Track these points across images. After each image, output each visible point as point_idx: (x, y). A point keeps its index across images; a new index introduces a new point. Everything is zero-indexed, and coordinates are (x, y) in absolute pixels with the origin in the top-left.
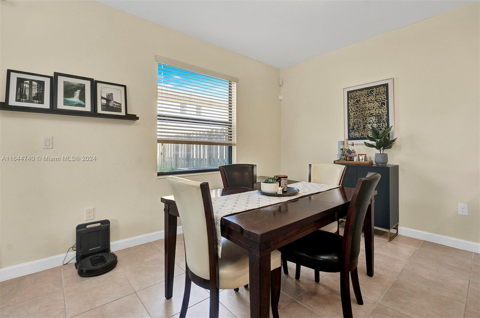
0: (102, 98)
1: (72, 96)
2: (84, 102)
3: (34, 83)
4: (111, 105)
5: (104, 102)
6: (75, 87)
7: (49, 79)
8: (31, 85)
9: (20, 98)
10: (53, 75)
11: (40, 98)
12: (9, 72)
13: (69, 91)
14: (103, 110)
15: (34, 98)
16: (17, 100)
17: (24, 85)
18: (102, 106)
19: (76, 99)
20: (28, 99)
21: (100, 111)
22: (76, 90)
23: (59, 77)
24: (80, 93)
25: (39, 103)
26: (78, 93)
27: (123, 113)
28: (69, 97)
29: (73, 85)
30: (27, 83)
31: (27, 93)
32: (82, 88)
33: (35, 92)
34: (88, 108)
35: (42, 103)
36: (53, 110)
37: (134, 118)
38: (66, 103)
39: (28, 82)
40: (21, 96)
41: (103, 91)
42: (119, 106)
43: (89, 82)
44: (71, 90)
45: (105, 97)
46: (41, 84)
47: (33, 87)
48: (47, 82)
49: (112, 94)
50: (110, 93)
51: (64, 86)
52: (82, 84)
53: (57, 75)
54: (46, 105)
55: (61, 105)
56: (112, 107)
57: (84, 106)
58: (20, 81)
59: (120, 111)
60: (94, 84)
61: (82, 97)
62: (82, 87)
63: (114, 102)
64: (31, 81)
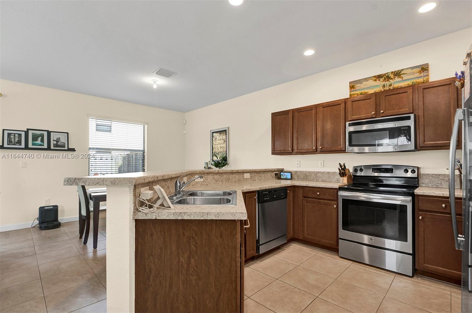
0: (54, 140)
1: (37, 140)
2: (43, 143)
3: (16, 135)
5: (55, 142)
6: (38, 135)
7: (24, 132)
8: (15, 136)
10: (26, 130)
11: (19, 142)
12: (4, 130)
13: (35, 138)
14: (54, 147)
15: (16, 143)
16: (8, 144)
17: (11, 136)
18: (54, 144)
19: (39, 142)
20: (13, 143)
21: (52, 147)
22: (39, 137)
23: (29, 131)
24: (41, 139)
25: (19, 145)
27: (66, 148)
28: (35, 141)
31: (13, 141)
33: (17, 139)
34: (46, 146)
35: (21, 145)
36: (27, 148)
37: (73, 150)
38: (33, 144)
39: (13, 135)
40: (10, 142)
41: (54, 137)
42: (64, 144)
43: (46, 132)
44: (36, 137)
45: (56, 140)
46: (20, 135)
47: (16, 137)
48: (23, 134)
50: (58, 137)
51: (32, 136)
52: (42, 134)
53: (28, 130)
54: (23, 146)
55: (30, 146)
56: (59, 145)
57: (43, 145)
58: (9, 135)
60: (49, 133)
61: (42, 141)
62: (42, 135)
63: (61, 142)
64: (15, 134)
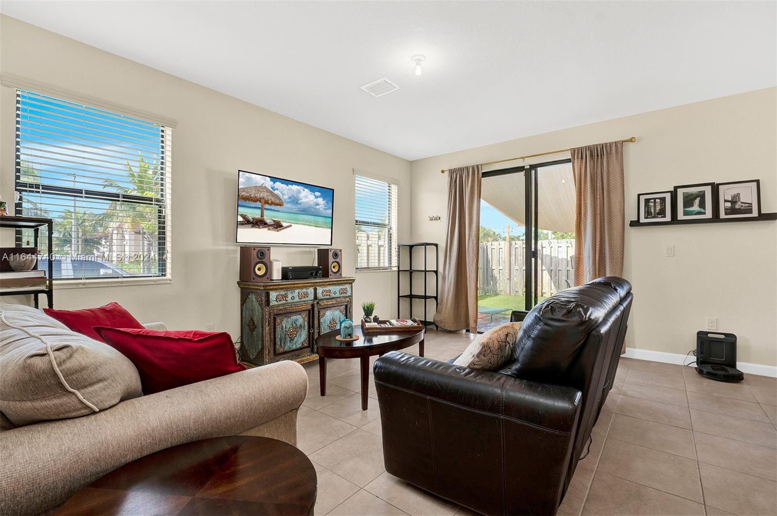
0: (726, 201)
1: (692, 205)
3: (658, 200)
4: (737, 207)
7: (670, 194)
8: (655, 202)
9: (648, 215)
10: (673, 190)
11: (662, 213)
12: (639, 195)
13: (689, 201)
14: (726, 214)
15: (658, 214)
16: (645, 218)
17: (650, 204)
18: (726, 209)
19: (696, 208)
20: (653, 215)
21: (722, 215)
22: (695, 198)
23: (679, 190)
24: (700, 201)
25: (662, 217)
26: (697, 201)
27: (755, 214)
28: (689, 207)
29: (692, 195)
30: (652, 202)
31: (652, 211)
32: (702, 196)
33: (658, 208)
34: (709, 214)
35: (665, 216)
36: (675, 221)
37: (772, 218)
38: (686, 213)
39: (653, 200)
40: (648, 214)
42: (748, 207)
43: (710, 187)
45: (730, 199)
46: (663, 200)
47: (657, 204)
48: (668, 197)
49: (738, 194)
50: (736, 193)
51: (683, 198)
52: (701, 191)
53: (676, 188)
54: (668, 218)
55: (681, 216)
56: (739, 209)
57: (704, 213)
58: (647, 201)
60: (715, 188)
61: (702, 205)
62: (702, 194)
63: (742, 203)
64: (655, 199)
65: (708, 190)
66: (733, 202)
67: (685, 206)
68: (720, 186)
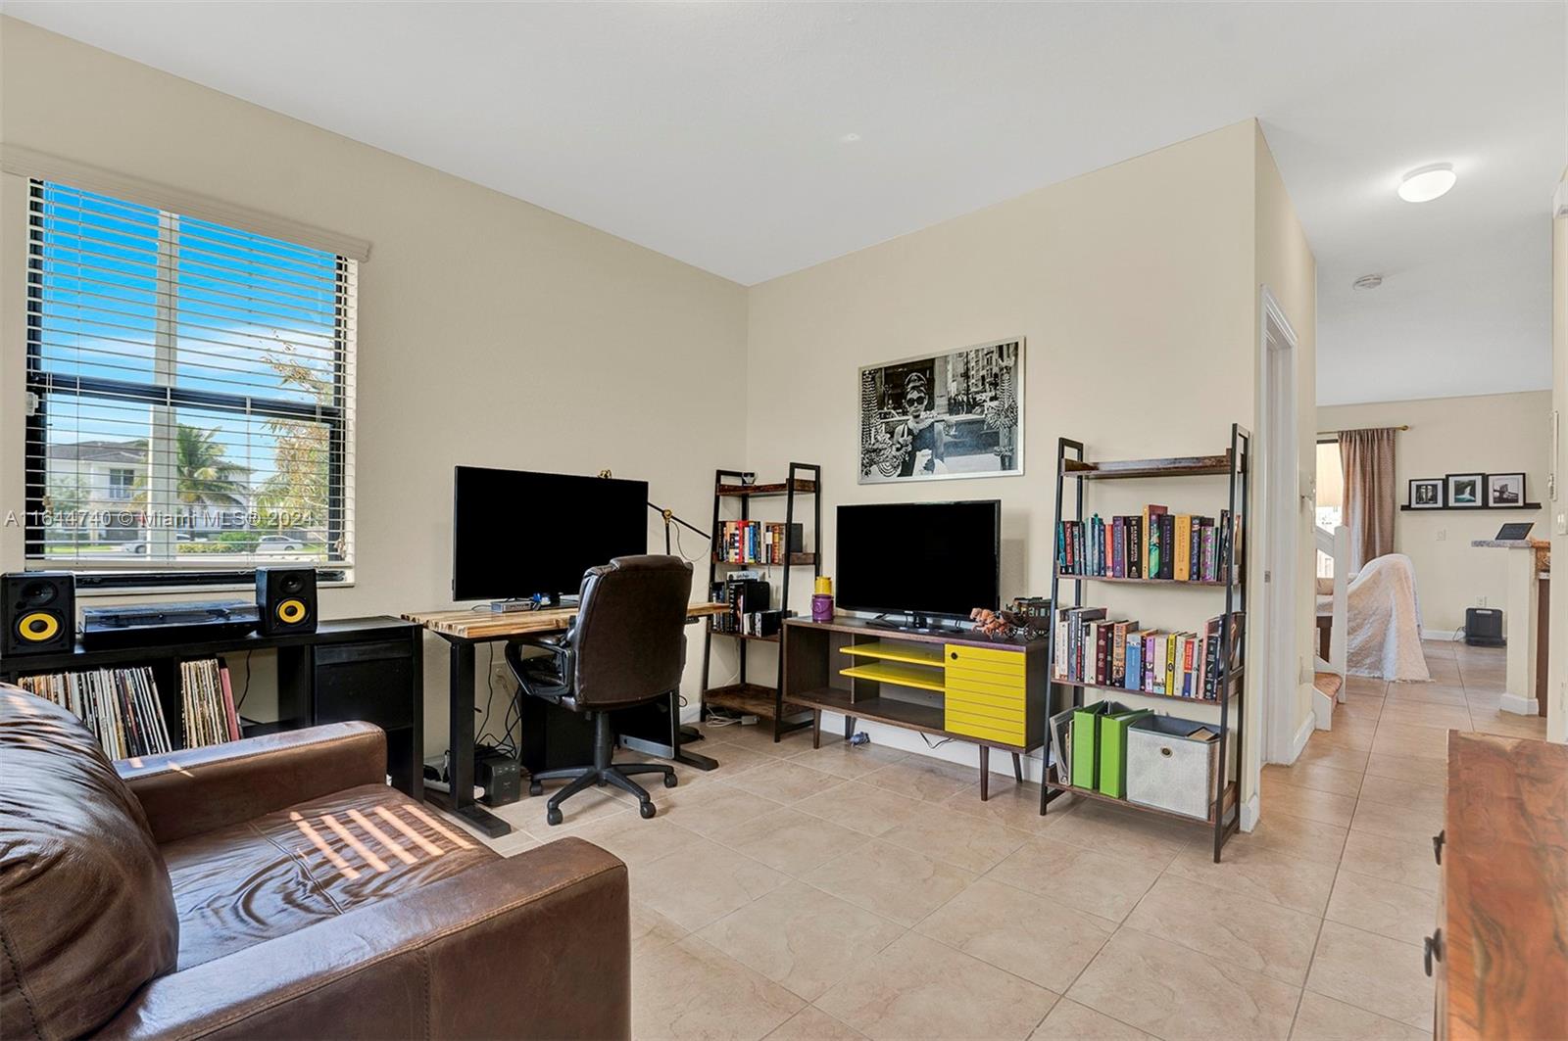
0: (1495, 491)
1: (1463, 493)
2: (1475, 497)
3: (1429, 487)
4: (1505, 496)
5: (1497, 494)
6: (1466, 484)
8: (1427, 489)
10: (1444, 477)
11: (1434, 499)
13: (1460, 489)
14: (1495, 502)
16: (1417, 503)
18: (1495, 498)
19: (1466, 495)
21: (1491, 504)
22: (1466, 487)
23: (1450, 478)
24: (1471, 489)
26: (1468, 489)
27: (1521, 504)
28: (1461, 495)
29: (1463, 483)
32: (1473, 484)
33: (1430, 494)
34: (1479, 503)
36: (1446, 507)
37: (1537, 506)
38: (1457, 500)
41: (1494, 484)
42: (1515, 496)
43: (1480, 477)
44: (1462, 488)
45: (1499, 489)
46: (1435, 487)
48: (1440, 484)
49: (1506, 485)
50: (1504, 484)
51: (1455, 485)
52: (1472, 481)
53: (1448, 476)
54: (1440, 504)
55: (1452, 503)
56: (1506, 498)
57: (1474, 501)
58: (1419, 487)
59: (1516, 501)
60: (1485, 478)
61: (1473, 493)
63: (1510, 493)
64: (1427, 486)
65: (1479, 480)
66: (1502, 492)
67: (1456, 494)
68: (1490, 477)
